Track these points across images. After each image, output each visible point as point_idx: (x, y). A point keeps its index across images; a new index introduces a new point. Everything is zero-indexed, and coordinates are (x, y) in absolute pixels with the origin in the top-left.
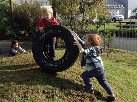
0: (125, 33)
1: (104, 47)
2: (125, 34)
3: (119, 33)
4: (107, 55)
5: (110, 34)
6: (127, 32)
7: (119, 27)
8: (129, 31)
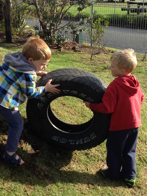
0: (133, 21)
1: (91, 45)
2: (133, 24)
3: (124, 22)
4: (90, 57)
5: (99, 22)
6: (138, 19)
7: (126, 12)
8: (140, 18)
